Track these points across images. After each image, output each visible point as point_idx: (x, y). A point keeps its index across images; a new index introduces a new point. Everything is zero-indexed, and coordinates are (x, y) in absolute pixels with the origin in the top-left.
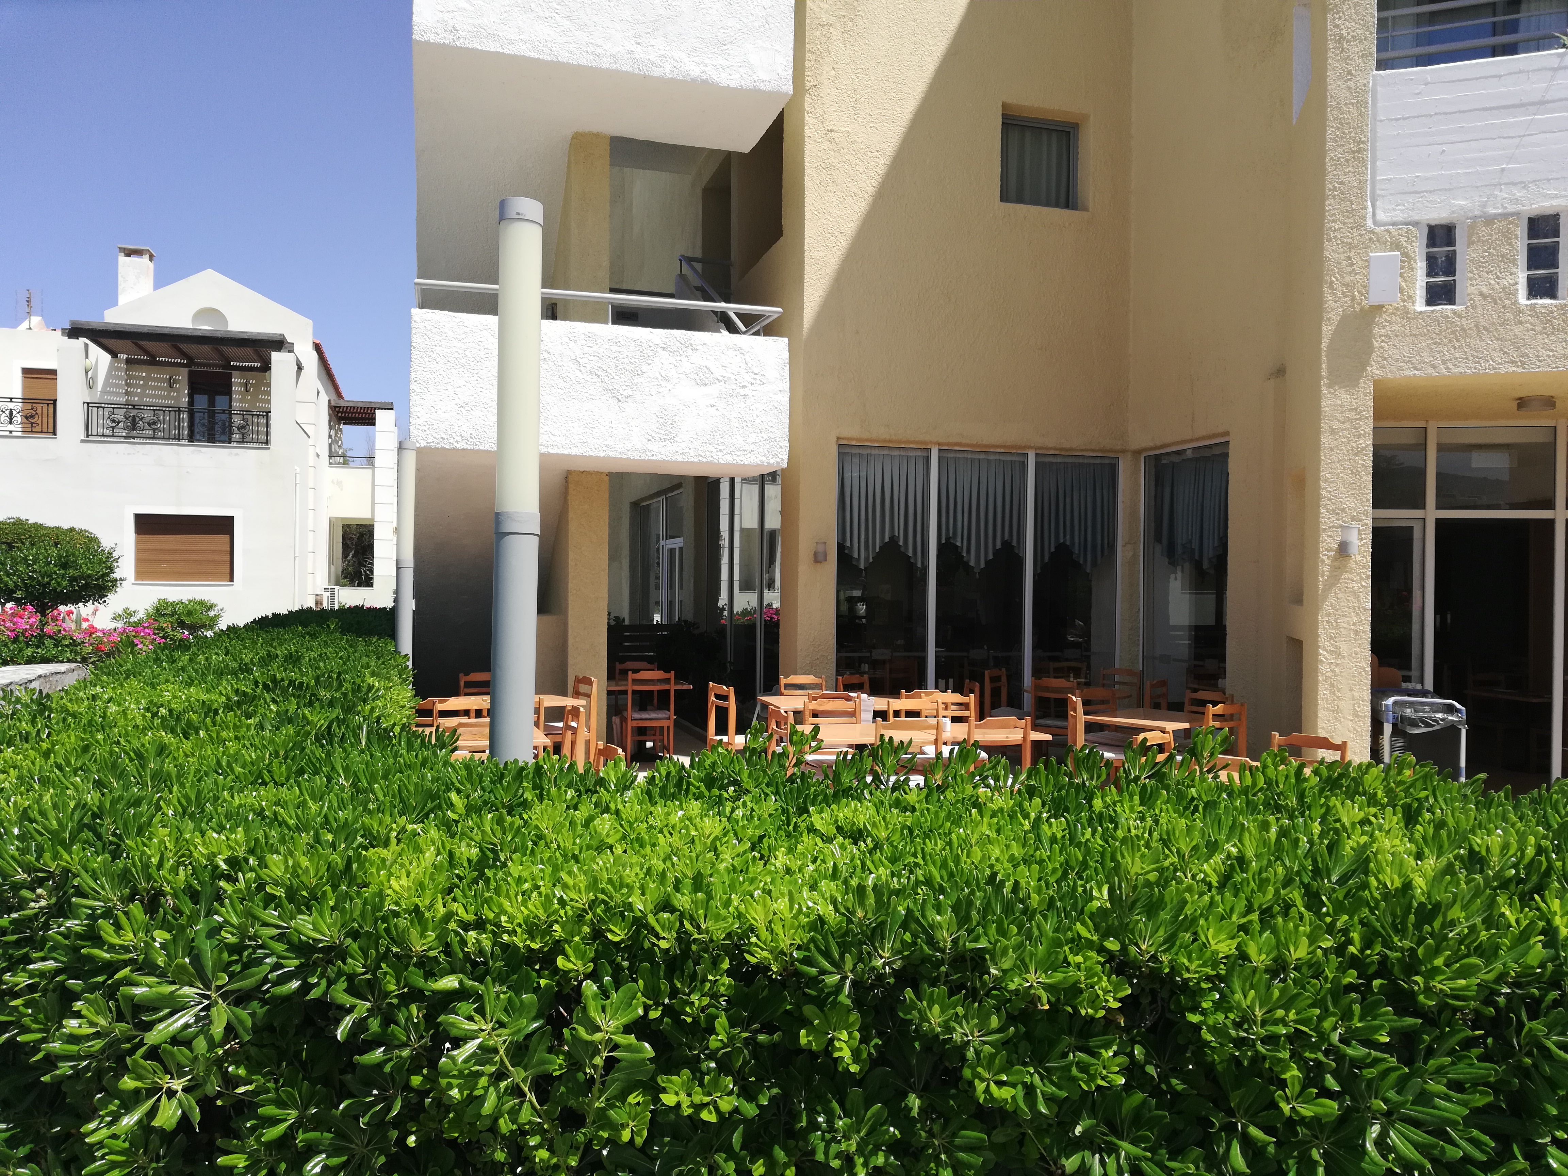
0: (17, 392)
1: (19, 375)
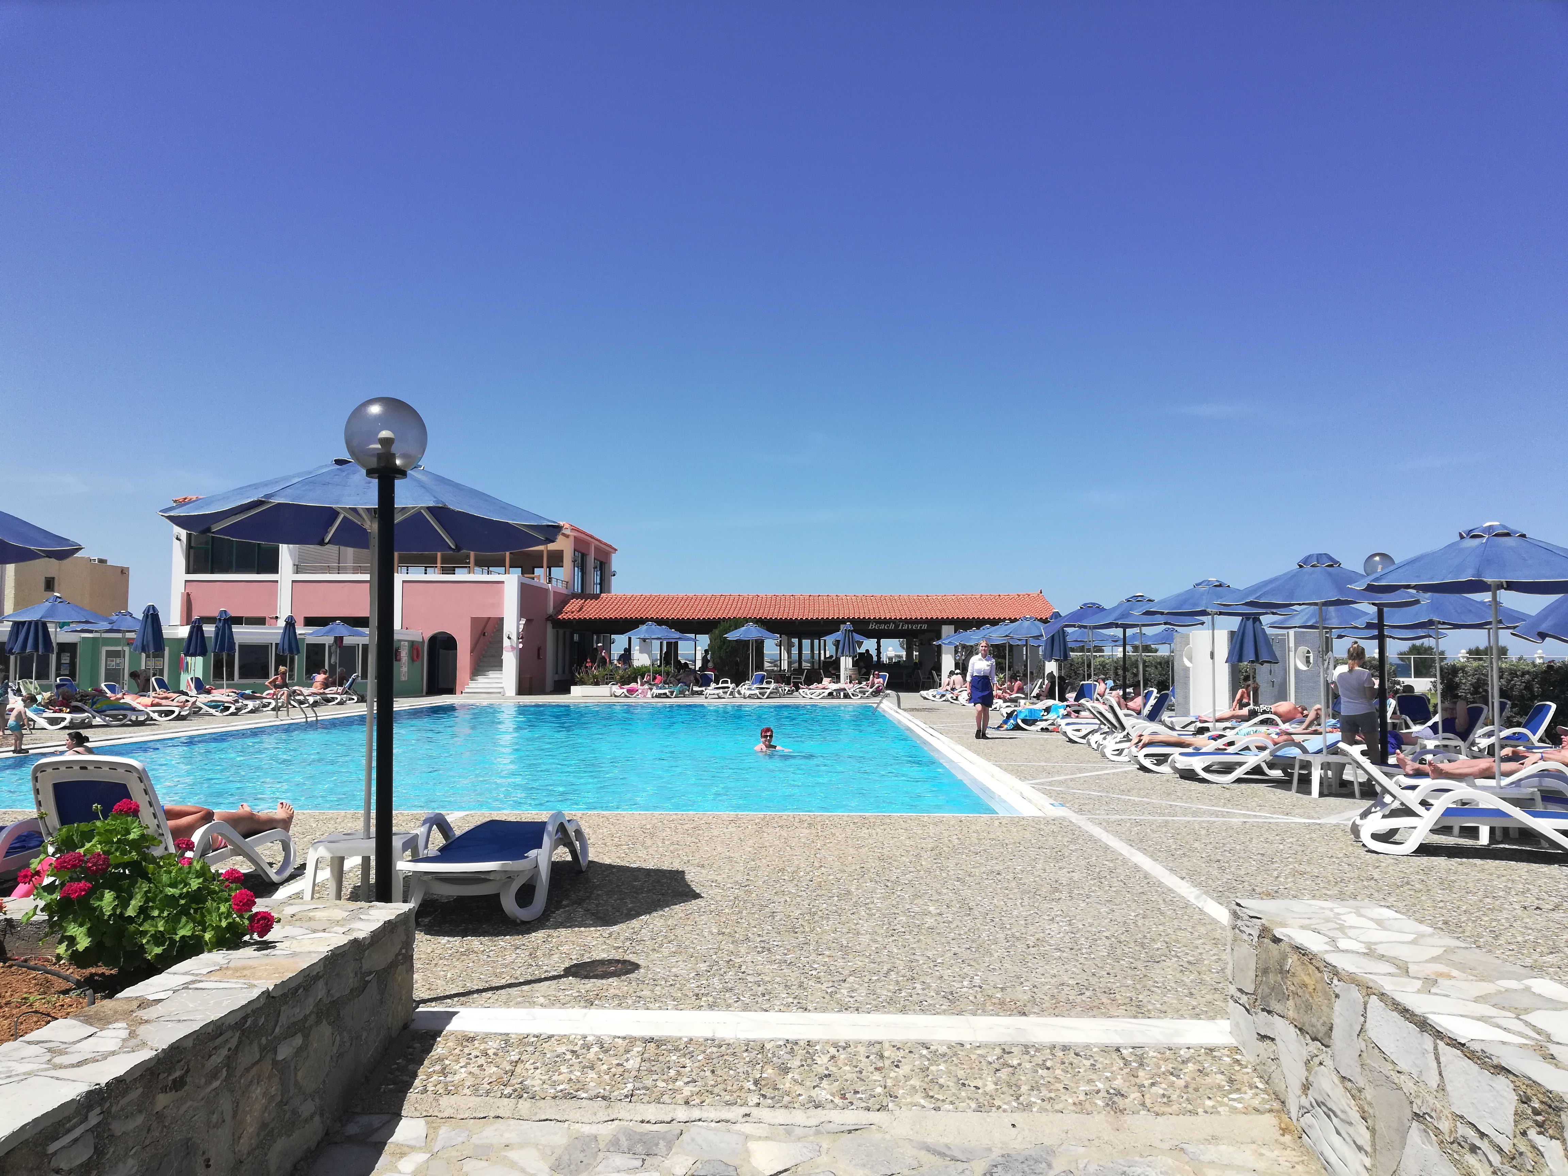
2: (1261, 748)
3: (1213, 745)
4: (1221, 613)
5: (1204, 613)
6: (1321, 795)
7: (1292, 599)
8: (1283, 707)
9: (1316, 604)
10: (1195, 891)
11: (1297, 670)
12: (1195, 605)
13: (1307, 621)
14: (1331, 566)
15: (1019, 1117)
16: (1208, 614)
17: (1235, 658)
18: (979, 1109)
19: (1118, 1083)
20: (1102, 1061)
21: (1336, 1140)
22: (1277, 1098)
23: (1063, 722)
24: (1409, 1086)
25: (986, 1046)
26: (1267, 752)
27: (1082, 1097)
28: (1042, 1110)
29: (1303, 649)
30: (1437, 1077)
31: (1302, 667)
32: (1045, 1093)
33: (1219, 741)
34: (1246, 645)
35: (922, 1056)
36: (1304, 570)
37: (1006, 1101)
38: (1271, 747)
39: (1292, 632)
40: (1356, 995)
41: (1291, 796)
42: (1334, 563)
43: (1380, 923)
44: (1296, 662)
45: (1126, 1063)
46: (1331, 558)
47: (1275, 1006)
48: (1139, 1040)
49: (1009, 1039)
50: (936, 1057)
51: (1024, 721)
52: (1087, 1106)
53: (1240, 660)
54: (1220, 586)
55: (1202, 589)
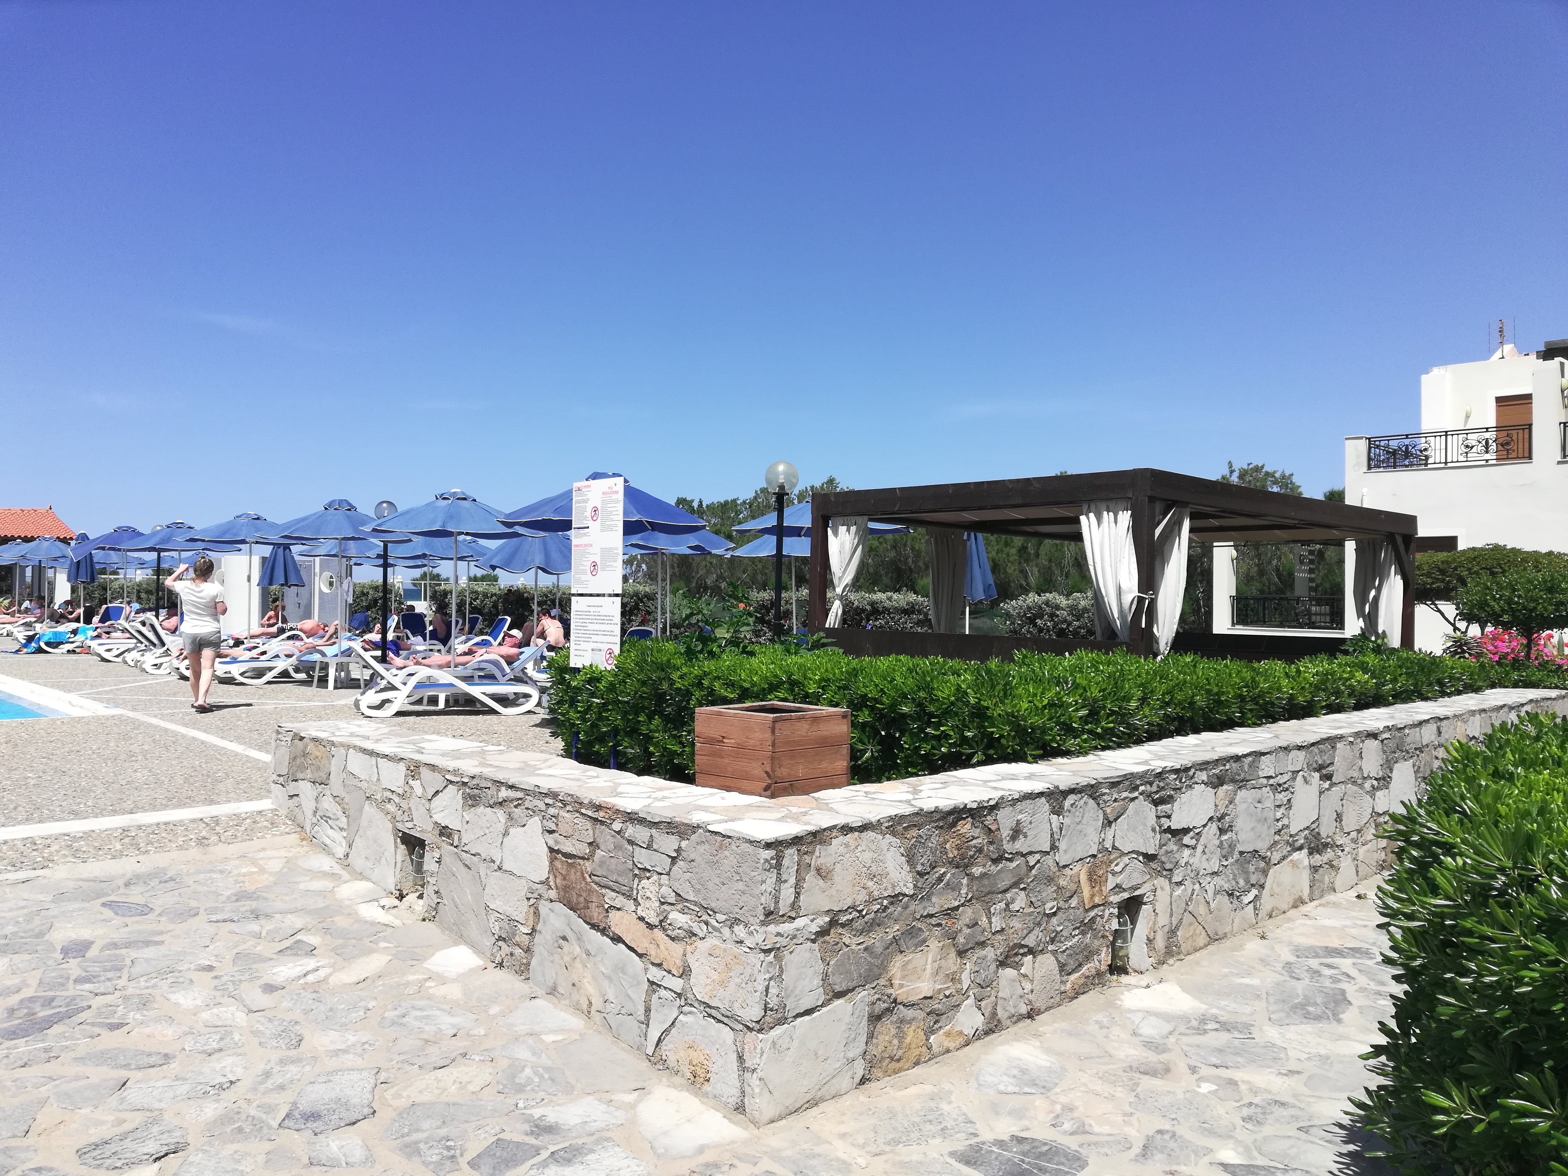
0: (1492, 422)
1: (1493, 404)
2: (289, 656)
3: (249, 655)
4: (257, 543)
5: (243, 542)
6: (336, 688)
7: (318, 534)
8: (308, 624)
9: (337, 539)
10: (242, 747)
11: (320, 591)
12: (235, 535)
13: (330, 551)
14: (349, 510)
15: (141, 858)
16: (247, 543)
17: (267, 581)
18: (114, 858)
19: (204, 833)
20: (191, 826)
21: (330, 832)
22: (299, 825)
23: (94, 644)
24: (364, 785)
25: (111, 829)
26: (294, 657)
27: (181, 843)
28: (155, 852)
29: (327, 574)
30: (377, 775)
31: (326, 590)
32: (156, 845)
33: (253, 651)
34: (276, 570)
35: (65, 840)
36: (328, 512)
37: (133, 852)
38: (297, 653)
39: (317, 559)
40: (342, 751)
41: (313, 690)
42: (351, 508)
43: (359, 726)
44: (321, 586)
45: (207, 825)
46: (349, 504)
47: (300, 776)
48: (214, 814)
49: (126, 825)
50: (75, 839)
51: (48, 644)
52: (185, 846)
53: (271, 583)
54: (258, 519)
55: (243, 520)
